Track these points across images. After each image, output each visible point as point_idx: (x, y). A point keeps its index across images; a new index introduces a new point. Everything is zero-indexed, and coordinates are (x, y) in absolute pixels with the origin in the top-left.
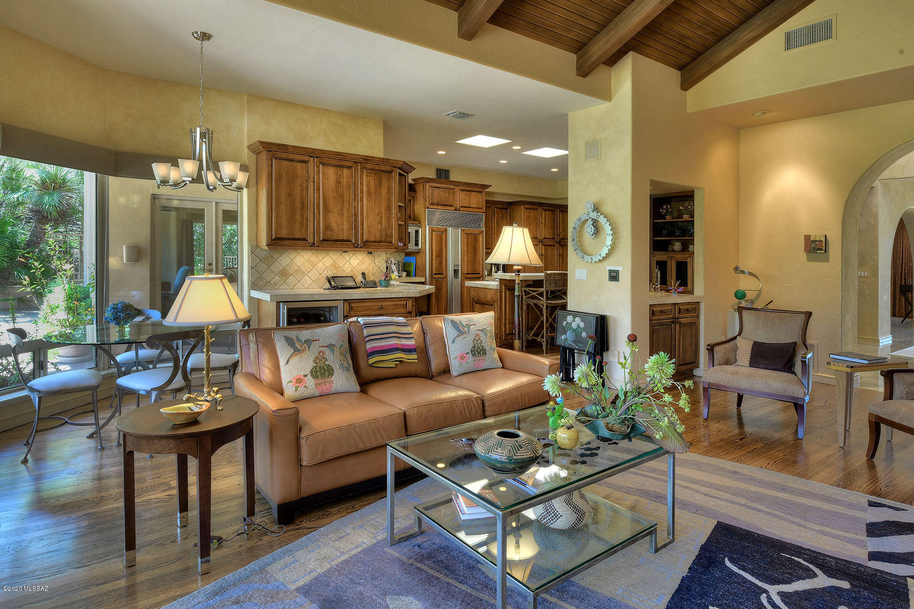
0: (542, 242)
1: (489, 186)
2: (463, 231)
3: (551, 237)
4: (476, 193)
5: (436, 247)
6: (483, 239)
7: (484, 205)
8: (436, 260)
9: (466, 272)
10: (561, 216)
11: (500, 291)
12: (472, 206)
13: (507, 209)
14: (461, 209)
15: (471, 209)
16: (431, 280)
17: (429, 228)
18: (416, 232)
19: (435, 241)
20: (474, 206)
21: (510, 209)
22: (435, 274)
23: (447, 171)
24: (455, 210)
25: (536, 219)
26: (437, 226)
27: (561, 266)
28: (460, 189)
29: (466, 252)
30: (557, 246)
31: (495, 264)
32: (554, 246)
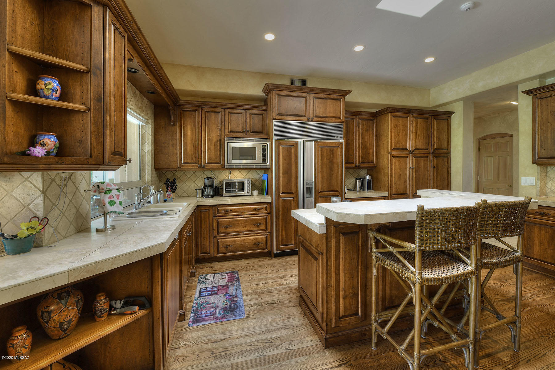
0: (412, 153)
1: (346, 93)
2: (317, 144)
3: (423, 148)
4: (333, 101)
5: (283, 162)
6: (341, 152)
7: (343, 113)
8: (284, 177)
9: (320, 190)
10: (435, 124)
11: (327, 238)
12: (328, 115)
13: (373, 120)
14: (315, 119)
15: (327, 119)
16: (278, 200)
17: (276, 141)
18: (264, 147)
19: (283, 155)
20: (331, 115)
21: (376, 120)
22: (283, 193)
23: (304, 82)
24: (308, 120)
25: (406, 128)
26: (286, 140)
27: (435, 179)
28: (313, 97)
29: (320, 167)
30: (430, 157)
31: (360, 179)
32: (427, 157)
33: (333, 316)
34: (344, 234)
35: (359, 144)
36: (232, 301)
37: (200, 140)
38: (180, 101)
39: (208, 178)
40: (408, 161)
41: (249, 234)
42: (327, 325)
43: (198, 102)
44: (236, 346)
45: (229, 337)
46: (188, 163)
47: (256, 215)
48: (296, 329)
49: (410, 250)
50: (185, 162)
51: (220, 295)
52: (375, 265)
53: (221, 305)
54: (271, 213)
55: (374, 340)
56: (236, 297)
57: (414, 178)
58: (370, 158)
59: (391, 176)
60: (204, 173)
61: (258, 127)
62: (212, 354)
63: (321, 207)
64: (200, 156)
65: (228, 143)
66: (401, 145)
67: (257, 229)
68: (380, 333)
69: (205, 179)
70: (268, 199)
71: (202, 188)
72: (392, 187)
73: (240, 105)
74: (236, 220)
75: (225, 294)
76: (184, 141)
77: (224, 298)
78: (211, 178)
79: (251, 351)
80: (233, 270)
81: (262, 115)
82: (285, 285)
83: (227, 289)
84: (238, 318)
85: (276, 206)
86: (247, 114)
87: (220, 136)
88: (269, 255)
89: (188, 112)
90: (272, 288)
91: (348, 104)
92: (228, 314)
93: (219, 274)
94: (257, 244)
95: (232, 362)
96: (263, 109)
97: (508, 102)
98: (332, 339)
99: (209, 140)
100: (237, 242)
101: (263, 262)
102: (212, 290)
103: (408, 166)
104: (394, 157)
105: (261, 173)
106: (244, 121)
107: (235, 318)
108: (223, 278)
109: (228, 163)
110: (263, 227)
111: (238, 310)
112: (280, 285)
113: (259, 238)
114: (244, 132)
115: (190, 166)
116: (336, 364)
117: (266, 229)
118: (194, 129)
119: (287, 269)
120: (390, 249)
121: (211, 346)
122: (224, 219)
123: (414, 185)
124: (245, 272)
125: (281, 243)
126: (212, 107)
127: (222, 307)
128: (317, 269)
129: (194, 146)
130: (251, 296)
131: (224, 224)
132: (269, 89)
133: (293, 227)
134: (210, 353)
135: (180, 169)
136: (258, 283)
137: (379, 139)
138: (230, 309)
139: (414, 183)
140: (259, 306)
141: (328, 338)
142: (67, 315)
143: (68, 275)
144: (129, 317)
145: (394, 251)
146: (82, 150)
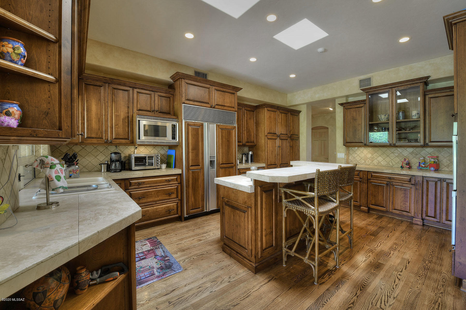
0: (279, 137)
1: (238, 89)
2: (218, 126)
3: (285, 133)
4: (229, 94)
5: (192, 140)
6: (235, 134)
7: (237, 105)
8: (192, 153)
9: (221, 163)
10: (291, 117)
11: (255, 195)
12: (226, 105)
13: (254, 111)
14: (217, 107)
15: (225, 108)
16: (188, 172)
17: (185, 122)
18: (174, 127)
19: (191, 134)
20: (228, 105)
21: (255, 112)
22: (192, 166)
23: (205, 75)
24: (211, 107)
25: (275, 119)
26: (193, 121)
28: (215, 89)
29: (220, 144)
30: (289, 140)
31: (245, 154)
32: (287, 140)
33: (259, 250)
34: (265, 192)
35: (245, 128)
36: (164, 261)
37: (106, 115)
39: (115, 153)
40: (277, 142)
41: (161, 203)
42: (255, 257)
43: (104, 78)
44: (187, 292)
45: (178, 287)
46: (93, 138)
47: (167, 186)
48: (229, 267)
49: (312, 196)
50: (89, 136)
51: (150, 259)
52: (285, 210)
53: (156, 266)
54: (181, 183)
55: (285, 259)
56: (167, 257)
57: (280, 154)
58: (252, 139)
59: (267, 152)
60: (107, 148)
61: (166, 109)
62: (170, 303)
64: (106, 131)
65: (139, 121)
66: (272, 130)
67: (168, 198)
68: (290, 254)
69: (111, 154)
70: (178, 171)
71: (107, 163)
72: (267, 160)
73: (150, 87)
74: (149, 192)
75: (154, 256)
76: (87, 115)
77: (156, 260)
78: (119, 153)
79: (202, 291)
80: (150, 236)
81: (170, 98)
82: (204, 240)
83: (154, 253)
84: (178, 272)
85: (186, 175)
86: (156, 96)
87: (128, 113)
88: (180, 219)
89: (92, 87)
90: (195, 244)
91: (240, 98)
92: (167, 271)
93: (138, 242)
94: (169, 211)
96: (171, 93)
97: (328, 108)
98: (259, 267)
99: (116, 116)
100: (150, 212)
101: (176, 226)
102: (139, 256)
103: (277, 145)
104: (269, 139)
105: (166, 149)
106: (153, 102)
107: (175, 272)
108: (145, 245)
109: (139, 139)
110: (174, 196)
111: (174, 266)
112: (200, 240)
113: (170, 206)
114: (153, 111)
115: (95, 141)
116: (266, 281)
117: (177, 197)
118: (99, 104)
119: (200, 228)
120: (297, 198)
121: (164, 298)
122: (137, 191)
123: (280, 158)
124: (164, 236)
125: (191, 208)
126: (119, 84)
127: (158, 267)
128: (246, 219)
129: (99, 120)
130: (179, 254)
131: (137, 196)
132: (178, 77)
133: (200, 194)
134: (167, 304)
135: (82, 143)
136: (180, 242)
137: (258, 126)
138: (166, 267)
140: (191, 259)
141: (257, 266)
142: (62, 291)
143: (79, 247)
144: (113, 282)
145: (300, 198)
146: (48, 122)
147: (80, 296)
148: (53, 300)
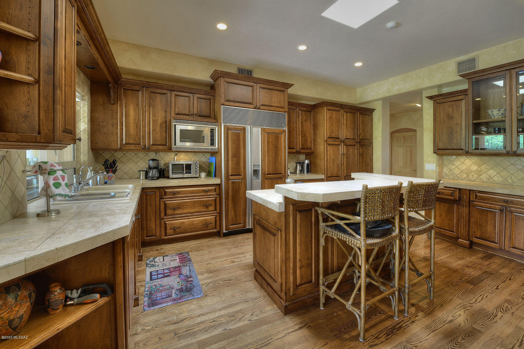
0: (343, 142)
1: (289, 86)
2: (263, 130)
3: (351, 138)
4: (278, 92)
5: (232, 146)
6: (285, 138)
7: (286, 104)
8: (232, 160)
9: (266, 173)
10: (361, 117)
11: (286, 216)
12: (273, 105)
13: (311, 112)
14: (262, 107)
15: (272, 108)
16: (227, 182)
17: (225, 126)
18: (212, 131)
19: (231, 139)
20: (276, 105)
21: (313, 112)
22: (232, 175)
23: (250, 72)
24: (255, 108)
25: (338, 121)
26: (234, 125)
27: (361, 164)
28: (260, 87)
29: (266, 151)
30: (357, 145)
31: (300, 163)
32: (355, 146)
33: (292, 285)
34: (300, 211)
35: (299, 132)
36: (187, 282)
37: (144, 120)
38: (122, 79)
39: (153, 160)
40: (340, 149)
41: (198, 215)
42: (286, 294)
43: (142, 82)
44: (199, 324)
45: (190, 316)
46: (131, 144)
47: (204, 197)
48: (255, 301)
49: (356, 221)
50: (127, 142)
51: (174, 277)
52: (323, 237)
53: (177, 286)
54: (220, 194)
56: (191, 277)
57: (345, 163)
58: (309, 145)
59: (327, 161)
60: (147, 154)
61: (206, 112)
62: (175, 335)
63: (280, 187)
64: (144, 137)
65: (175, 125)
66: (334, 134)
67: (206, 210)
68: (329, 295)
69: (149, 160)
70: (217, 181)
71: (146, 170)
72: (327, 170)
73: (188, 88)
74: (185, 202)
75: (178, 275)
76: (125, 120)
77: (178, 280)
78: (156, 160)
79: (214, 327)
80: (183, 251)
81: (210, 100)
82: (238, 262)
83: (180, 270)
84: (196, 297)
85: (225, 187)
86: (195, 98)
87: (166, 117)
88: (218, 234)
89: (130, 91)
90: (226, 266)
91: (291, 96)
92: (185, 294)
93: (169, 256)
94: (206, 225)
95: (197, 340)
96: (211, 94)
97: (414, 104)
98: (290, 306)
99: (154, 121)
100: (186, 224)
101: (213, 242)
102: (164, 272)
103: (340, 152)
104: (329, 145)
105: (208, 156)
106: (191, 104)
107: (193, 297)
108: (174, 260)
109: (175, 145)
110: (212, 208)
111: (195, 290)
112: (233, 262)
113: (208, 219)
114: (191, 115)
115: (132, 147)
116: (297, 327)
117: (216, 210)
118: (137, 109)
119: (237, 247)
120: (338, 222)
121: (172, 327)
122: (172, 201)
124: (196, 253)
125: (231, 223)
126: (157, 88)
127: (178, 288)
128: (276, 244)
129: (137, 126)
130: (206, 275)
131: (172, 206)
132: (217, 76)
133: (242, 207)
134: (172, 335)
135: (121, 149)
136: (211, 262)
137: (316, 129)
138: (186, 289)
139: (345, 168)
140: (216, 284)
141: (287, 305)
142: (18, 311)
143: (25, 266)
144: (90, 306)
145: (342, 223)
146: (27, 126)
147: (51, 316)
148: (7, 319)
